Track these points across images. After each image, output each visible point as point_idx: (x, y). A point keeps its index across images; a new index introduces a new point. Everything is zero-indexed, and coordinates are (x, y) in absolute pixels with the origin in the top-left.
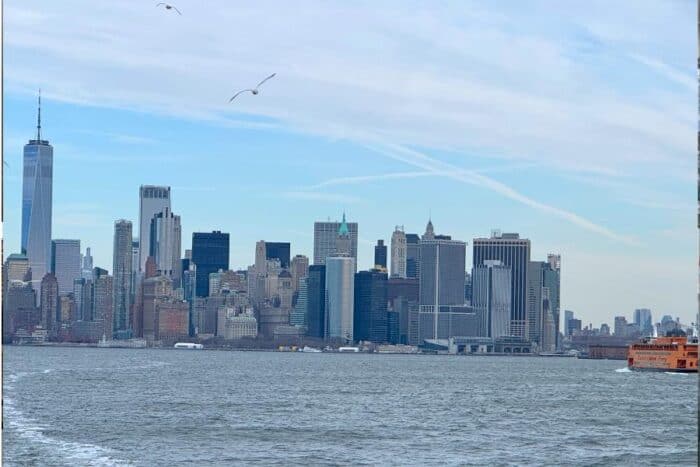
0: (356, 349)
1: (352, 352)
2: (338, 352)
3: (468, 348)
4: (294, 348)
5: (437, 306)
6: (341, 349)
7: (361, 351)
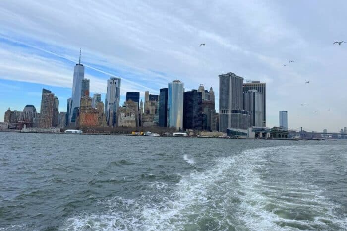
0: (185, 134)
1: (182, 136)
2: (172, 136)
3: (261, 135)
4: (142, 133)
5: (230, 110)
6: (174, 133)
7: (188, 136)
